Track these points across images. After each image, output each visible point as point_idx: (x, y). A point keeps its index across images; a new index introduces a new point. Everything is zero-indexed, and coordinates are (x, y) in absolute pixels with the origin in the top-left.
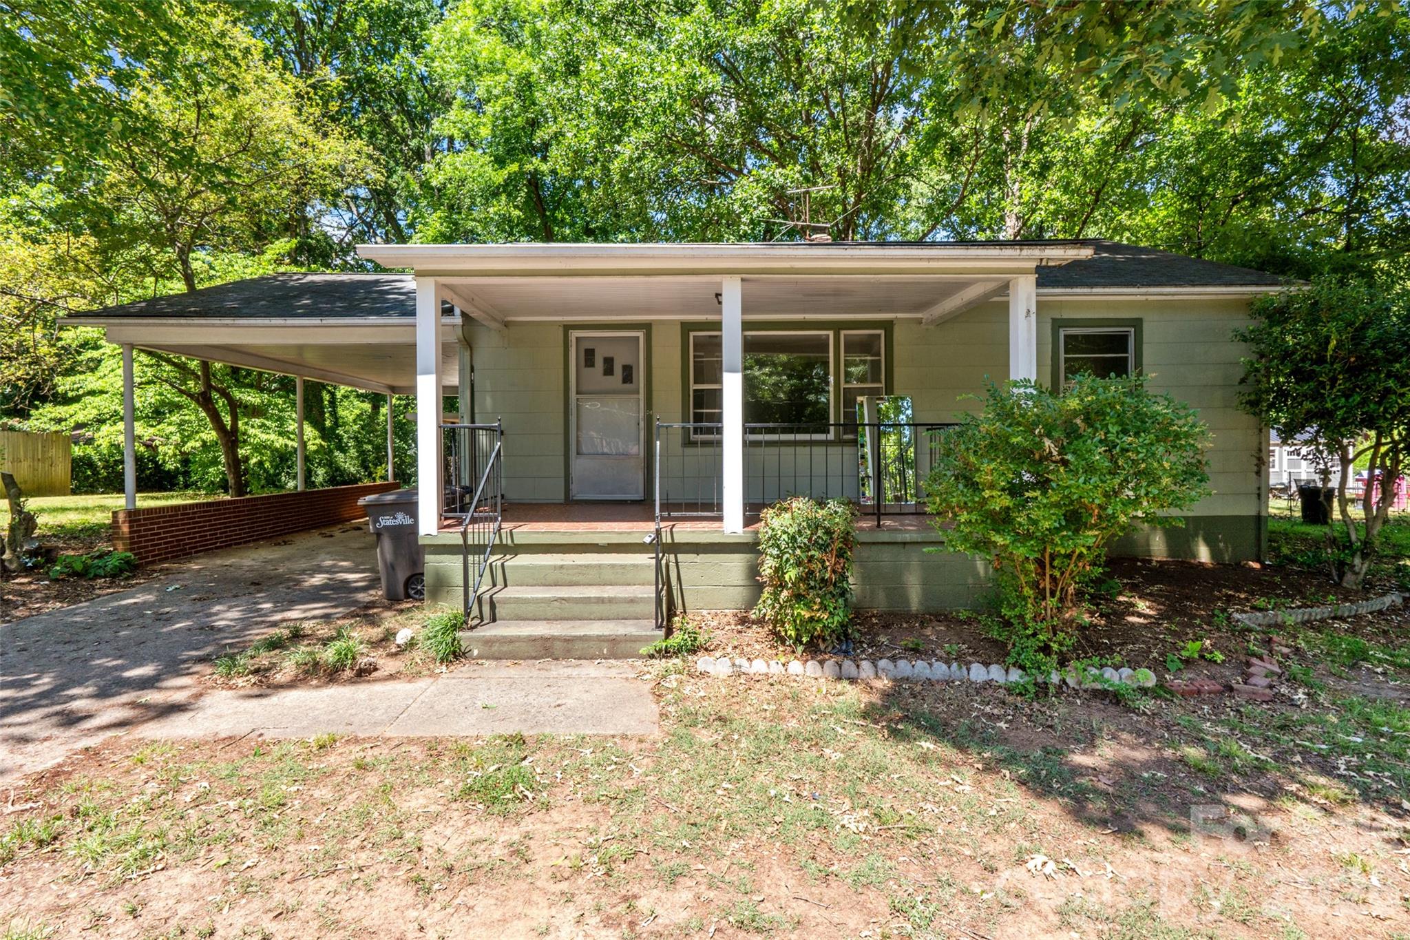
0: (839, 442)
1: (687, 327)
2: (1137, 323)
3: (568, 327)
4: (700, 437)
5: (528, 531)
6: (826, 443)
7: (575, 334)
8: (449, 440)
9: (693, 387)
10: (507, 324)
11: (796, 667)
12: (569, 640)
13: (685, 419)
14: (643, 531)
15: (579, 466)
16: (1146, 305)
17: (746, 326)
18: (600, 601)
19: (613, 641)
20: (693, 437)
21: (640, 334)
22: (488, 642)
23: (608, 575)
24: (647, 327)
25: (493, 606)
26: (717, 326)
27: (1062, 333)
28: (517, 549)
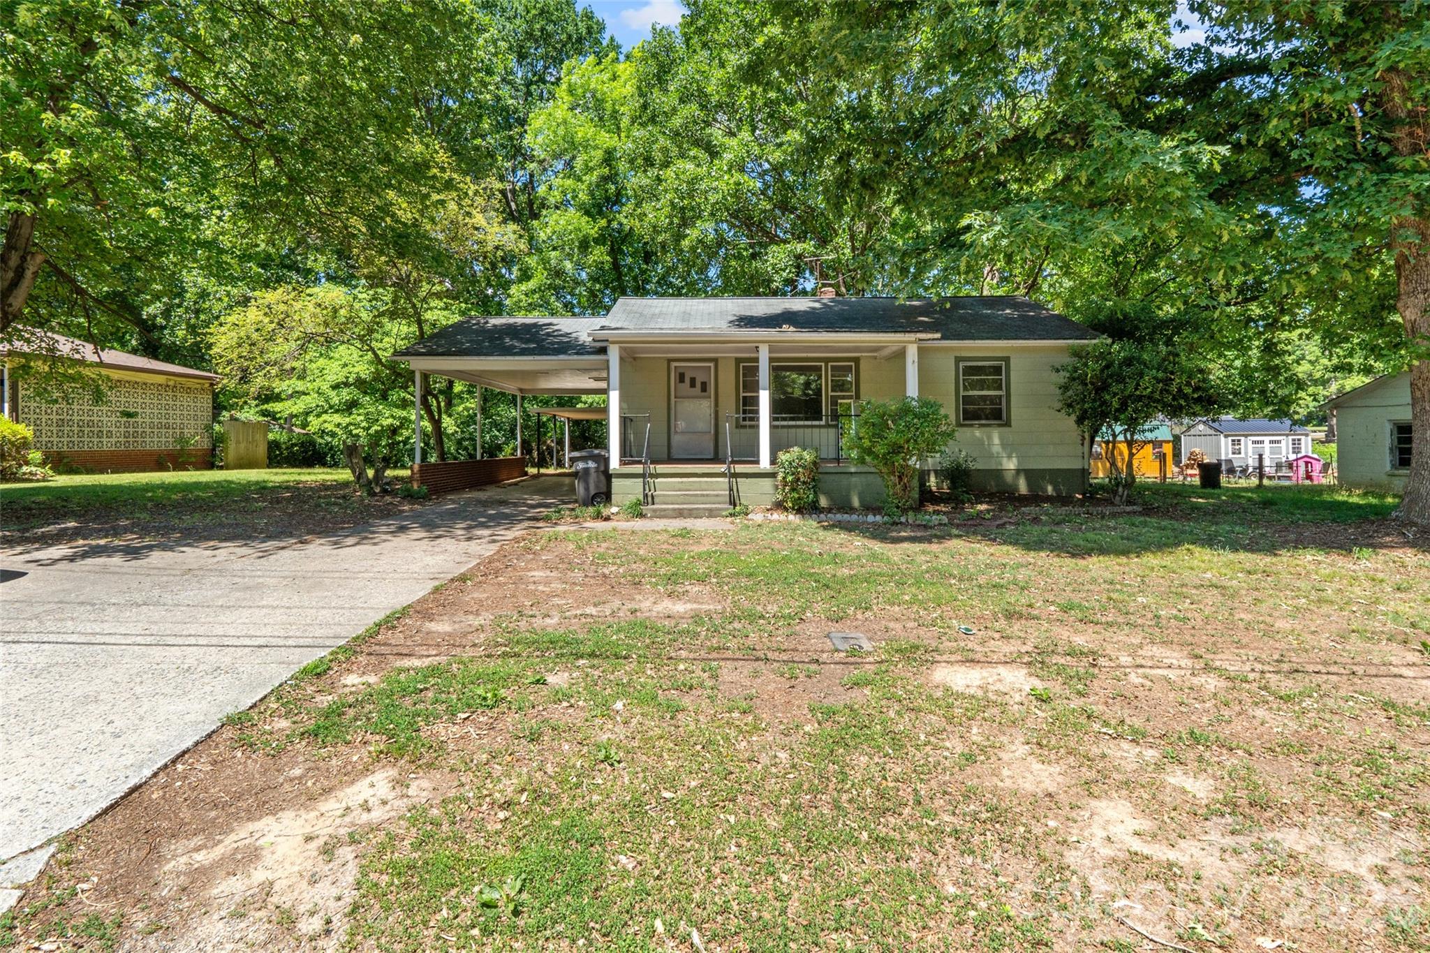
0: (827, 426)
1: (738, 361)
2: (1007, 360)
3: (670, 361)
4: (747, 423)
5: (661, 468)
6: (820, 427)
7: (674, 364)
8: (625, 422)
9: (742, 394)
10: (635, 359)
11: (791, 517)
12: (690, 510)
13: (737, 412)
14: (722, 468)
15: (676, 439)
16: (1013, 349)
17: (771, 360)
18: (703, 495)
19: (710, 510)
20: (743, 423)
21: (712, 365)
22: (655, 511)
23: (704, 486)
24: (715, 360)
25: (653, 497)
26: (756, 360)
27: (961, 365)
28: (658, 476)
